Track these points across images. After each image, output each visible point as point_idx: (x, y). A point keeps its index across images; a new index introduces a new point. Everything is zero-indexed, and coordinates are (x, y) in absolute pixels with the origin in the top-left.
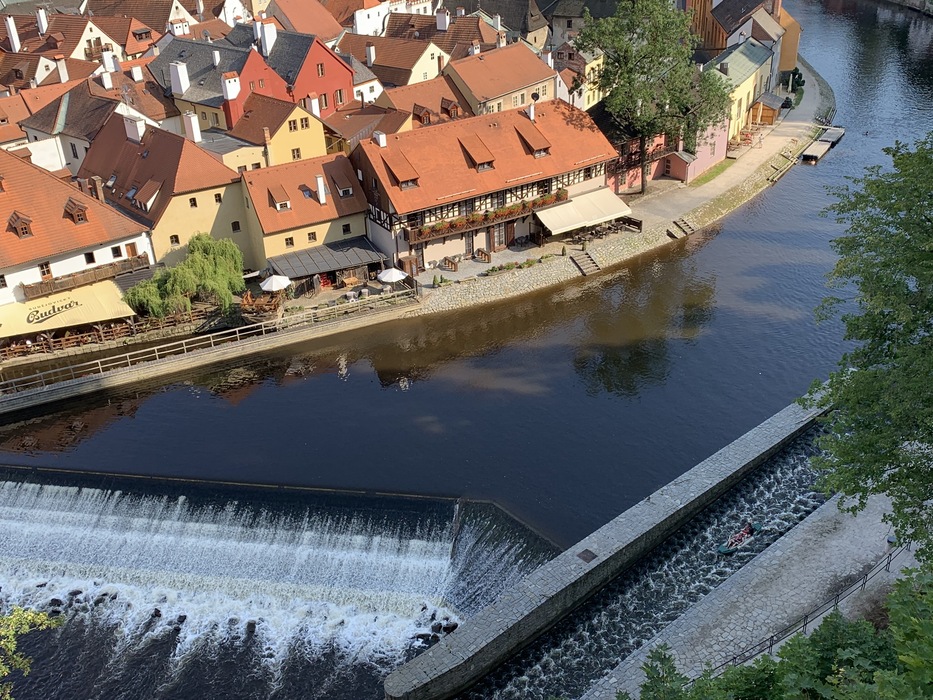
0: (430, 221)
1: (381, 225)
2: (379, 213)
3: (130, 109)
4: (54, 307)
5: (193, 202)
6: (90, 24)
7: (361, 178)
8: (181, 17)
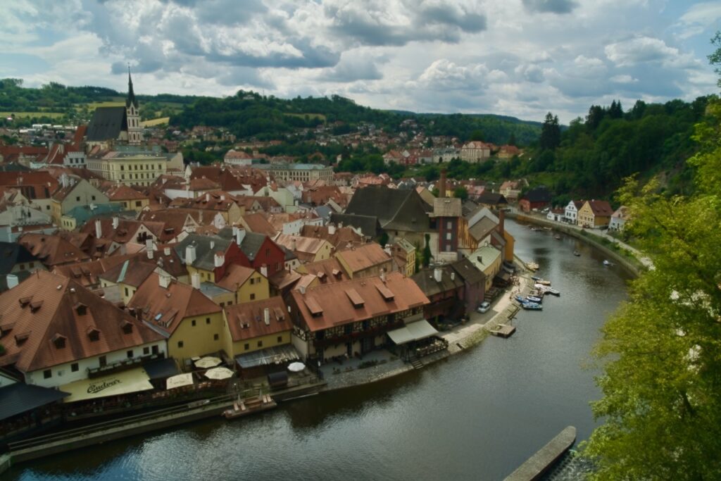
0: (328, 335)
1: (301, 338)
2: (299, 331)
3: (163, 271)
4: (104, 384)
5: (194, 323)
6: (142, 225)
7: (289, 310)
8: (191, 223)
